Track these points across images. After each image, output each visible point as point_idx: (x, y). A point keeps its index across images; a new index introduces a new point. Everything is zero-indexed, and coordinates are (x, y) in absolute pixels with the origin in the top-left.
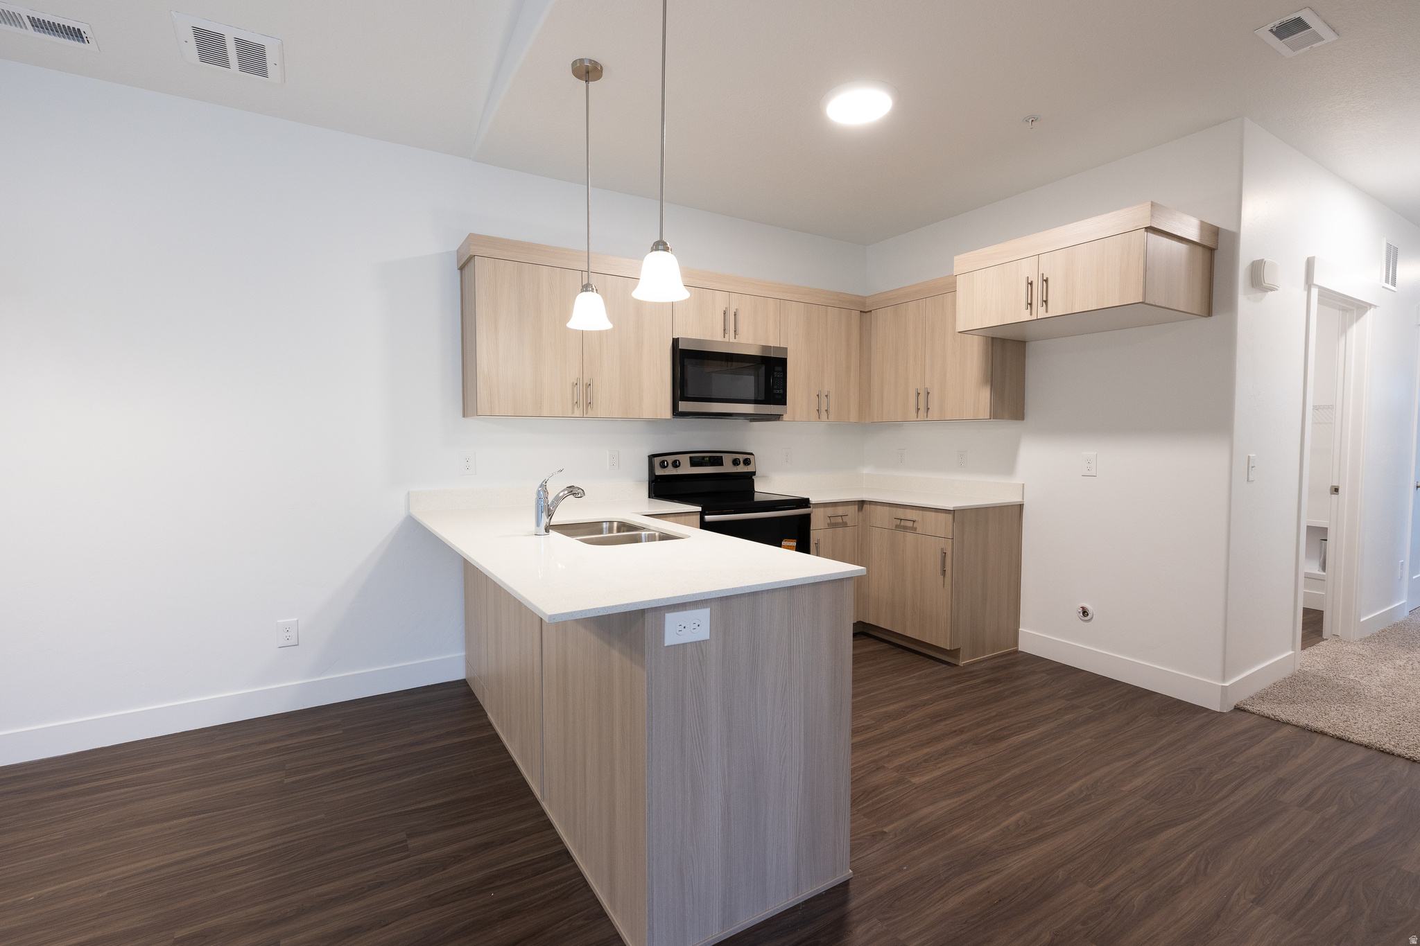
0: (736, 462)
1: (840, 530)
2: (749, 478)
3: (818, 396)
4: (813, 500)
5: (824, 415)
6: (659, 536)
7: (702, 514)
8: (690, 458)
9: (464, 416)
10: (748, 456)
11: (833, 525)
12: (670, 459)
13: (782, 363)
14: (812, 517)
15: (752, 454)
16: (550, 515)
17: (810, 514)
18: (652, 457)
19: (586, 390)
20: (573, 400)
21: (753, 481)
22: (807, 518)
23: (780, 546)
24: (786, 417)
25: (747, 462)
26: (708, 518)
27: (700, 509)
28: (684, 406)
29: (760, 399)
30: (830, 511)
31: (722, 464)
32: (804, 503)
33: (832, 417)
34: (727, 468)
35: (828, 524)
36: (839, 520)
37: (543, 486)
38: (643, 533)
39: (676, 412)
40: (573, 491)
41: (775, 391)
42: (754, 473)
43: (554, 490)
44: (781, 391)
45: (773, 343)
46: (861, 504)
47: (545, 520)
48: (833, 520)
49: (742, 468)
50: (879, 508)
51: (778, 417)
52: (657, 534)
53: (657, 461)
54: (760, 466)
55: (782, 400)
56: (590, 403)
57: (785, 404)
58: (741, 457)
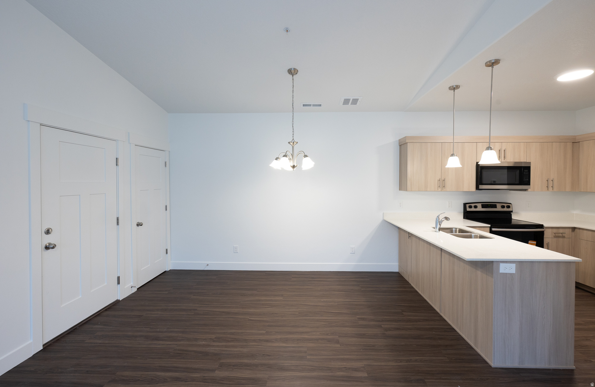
0: (503, 207)
1: (561, 239)
2: (509, 213)
3: (547, 181)
4: (545, 225)
5: (551, 189)
6: (479, 236)
7: (491, 228)
8: (482, 205)
9: (400, 190)
10: (509, 205)
11: (556, 237)
12: (473, 205)
13: (528, 168)
14: (545, 232)
15: (510, 204)
16: (440, 225)
17: (544, 231)
18: (465, 205)
19: (443, 182)
20: (438, 185)
21: (511, 215)
22: (542, 233)
23: (528, 243)
24: (529, 190)
25: (508, 207)
26: (493, 229)
27: (490, 226)
28: (481, 187)
29: (516, 183)
30: (555, 231)
31: (496, 207)
32: (541, 226)
33: (555, 189)
34: (499, 209)
35: (554, 236)
36: (561, 235)
37: (438, 217)
38: (473, 234)
39: (477, 188)
40: (447, 218)
41: (524, 180)
42: (512, 211)
43: (441, 217)
44: (528, 180)
45: (523, 160)
46: (574, 229)
47: (438, 226)
48: (557, 235)
49: (506, 209)
50: (585, 231)
51: (526, 190)
52: (478, 235)
53: (468, 205)
54: (514, 208)
55: (528, 183)
56: (444, 186)
57: (529, 185)
58: (505, 205)
